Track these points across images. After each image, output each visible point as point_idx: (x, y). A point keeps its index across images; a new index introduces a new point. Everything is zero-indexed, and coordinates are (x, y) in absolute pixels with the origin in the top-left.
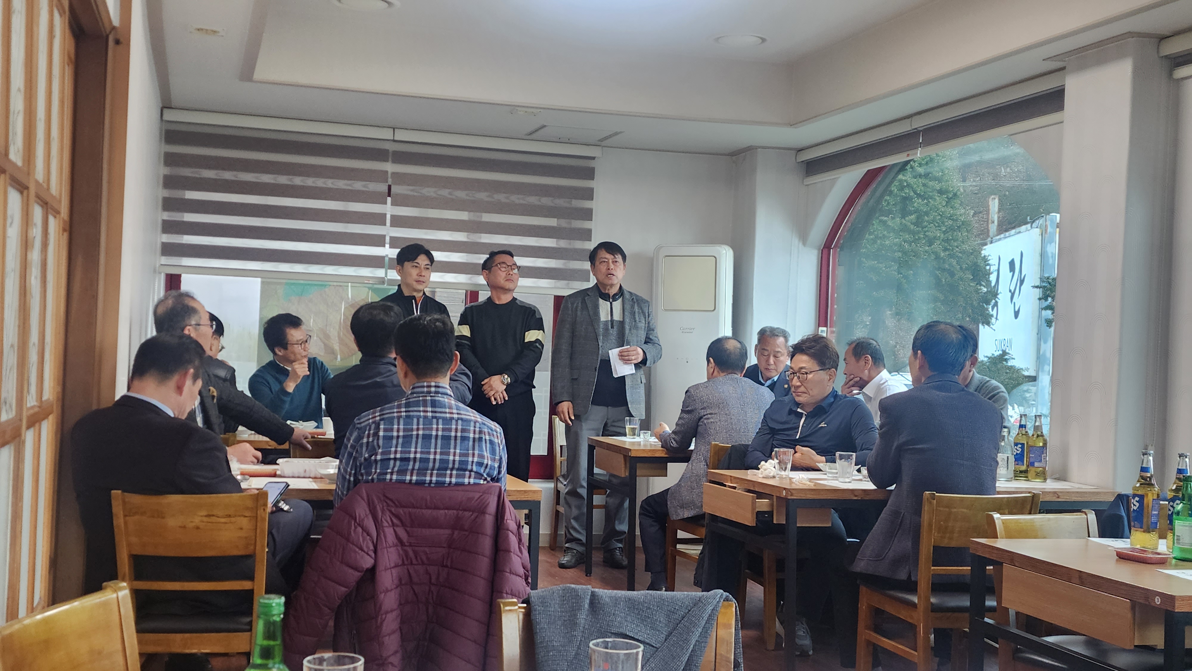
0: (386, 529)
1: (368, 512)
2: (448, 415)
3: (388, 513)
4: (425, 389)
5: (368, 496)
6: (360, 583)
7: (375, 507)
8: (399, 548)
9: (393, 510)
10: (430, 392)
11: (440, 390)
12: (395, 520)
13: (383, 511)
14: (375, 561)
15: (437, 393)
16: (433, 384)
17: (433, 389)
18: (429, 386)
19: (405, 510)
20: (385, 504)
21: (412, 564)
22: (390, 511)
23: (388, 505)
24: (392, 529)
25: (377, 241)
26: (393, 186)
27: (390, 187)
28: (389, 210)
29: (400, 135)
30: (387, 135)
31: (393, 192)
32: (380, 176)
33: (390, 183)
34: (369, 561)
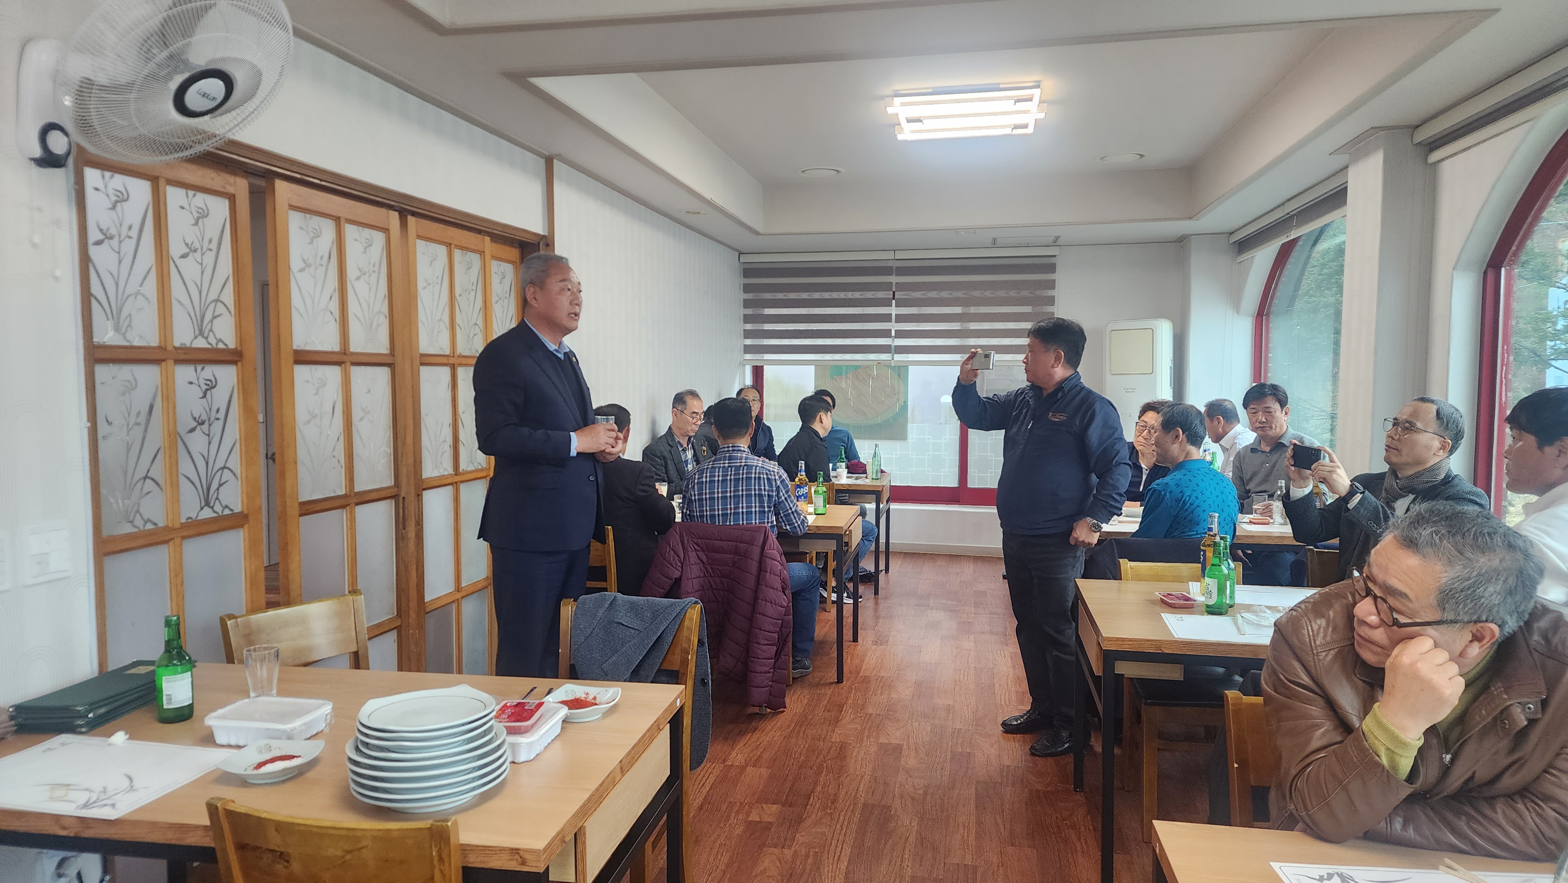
0: (690, 553)
1: (678, 541)
2: (738, 464)
3: (691, 542)
4: (726, 449)
7: (683, 538)
8: (702, 566)
9: (695, 541)
10: (729, 451)
11: (736, 448)
12: (696, 547)
13: (688, 541)
14: (682, 573)
15: (733, 450)
16: (731, 445)
17: (731, 449)
18: (729, 447)
19: (703, 540)
20: (689, 537)
21: (711, 576)
22: (693, 541)
23: (692, 537)
24: (695, 554)
25: (886, 334)
26: (896, 293)
27: (894, 292)
28: (894, 311)
29: (900, 255)
30: (889, 255)
31: (896, 297)
32: (887, 286)
33: (894, 290)
34: (677, 574)
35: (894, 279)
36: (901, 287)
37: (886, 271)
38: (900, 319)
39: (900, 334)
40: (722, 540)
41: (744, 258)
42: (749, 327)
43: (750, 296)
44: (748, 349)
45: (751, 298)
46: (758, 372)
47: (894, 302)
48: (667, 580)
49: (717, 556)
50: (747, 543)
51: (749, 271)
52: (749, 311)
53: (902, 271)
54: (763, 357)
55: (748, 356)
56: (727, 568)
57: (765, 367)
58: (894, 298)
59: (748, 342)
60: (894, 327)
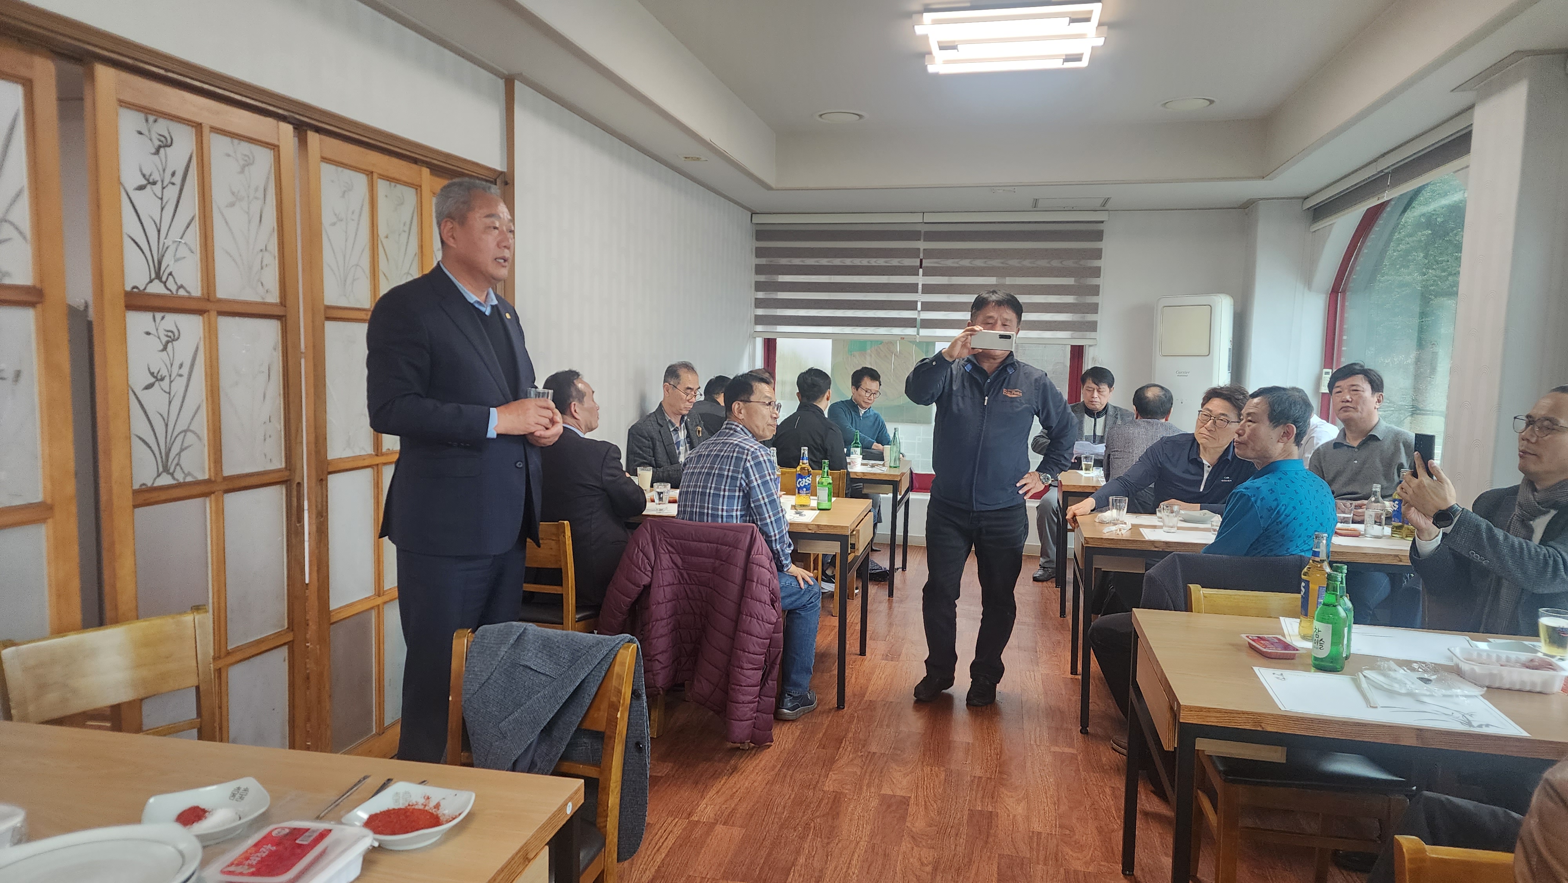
0: (662, 555)
1: (649, 540)
3: (664, 542)
5: (651, 528)
6: (641, 594)
7: (655, 537)
8: (676, 571)
9: (668, 540)
12: (669, 548)
13: (660, 540)
14: (652, 579)
19: (677, 541)
20: (662, 536)
21: (687, 583)
22: (666, 541)
23: (665, 537)
24: (667, 556)
25: (911, 306)
26: (923, 261)
27: (921, 261)
28: (920, 280)
29: (929, 218)
30: (918, 218)
31: (923, 265)
32: (914, 253)
33: (921, 258)
34: (646, 580)
35: (922, 245)
36: (929, 253)
37: (914, 235)
38: (928, 289)
39: (927, 306)
40: (701, 541)
41: (757, 219)
42: (761, 295)
43: (763, 261)
44: (759, 320)
45: (765, 263)
46: (770, 346)
47: (921, 271)
48: (633, 587)
49: (695, 559)
50: (730, 546)
51: (761, 234)
52: (762, 278)
53: (931, 236)
54: (776, 329)
55: (759, 328)
56: (705, 574)
57: (779, 341)
58: (921, 267)
59: (760, 312)
60: (920, 298)
